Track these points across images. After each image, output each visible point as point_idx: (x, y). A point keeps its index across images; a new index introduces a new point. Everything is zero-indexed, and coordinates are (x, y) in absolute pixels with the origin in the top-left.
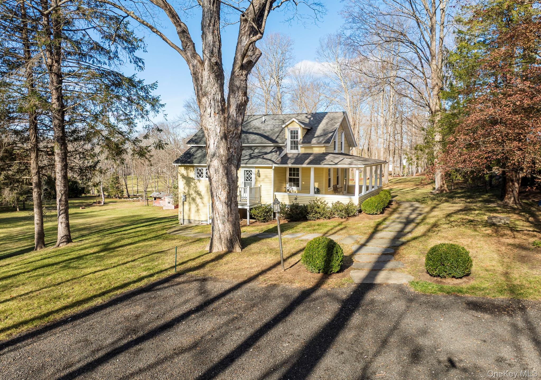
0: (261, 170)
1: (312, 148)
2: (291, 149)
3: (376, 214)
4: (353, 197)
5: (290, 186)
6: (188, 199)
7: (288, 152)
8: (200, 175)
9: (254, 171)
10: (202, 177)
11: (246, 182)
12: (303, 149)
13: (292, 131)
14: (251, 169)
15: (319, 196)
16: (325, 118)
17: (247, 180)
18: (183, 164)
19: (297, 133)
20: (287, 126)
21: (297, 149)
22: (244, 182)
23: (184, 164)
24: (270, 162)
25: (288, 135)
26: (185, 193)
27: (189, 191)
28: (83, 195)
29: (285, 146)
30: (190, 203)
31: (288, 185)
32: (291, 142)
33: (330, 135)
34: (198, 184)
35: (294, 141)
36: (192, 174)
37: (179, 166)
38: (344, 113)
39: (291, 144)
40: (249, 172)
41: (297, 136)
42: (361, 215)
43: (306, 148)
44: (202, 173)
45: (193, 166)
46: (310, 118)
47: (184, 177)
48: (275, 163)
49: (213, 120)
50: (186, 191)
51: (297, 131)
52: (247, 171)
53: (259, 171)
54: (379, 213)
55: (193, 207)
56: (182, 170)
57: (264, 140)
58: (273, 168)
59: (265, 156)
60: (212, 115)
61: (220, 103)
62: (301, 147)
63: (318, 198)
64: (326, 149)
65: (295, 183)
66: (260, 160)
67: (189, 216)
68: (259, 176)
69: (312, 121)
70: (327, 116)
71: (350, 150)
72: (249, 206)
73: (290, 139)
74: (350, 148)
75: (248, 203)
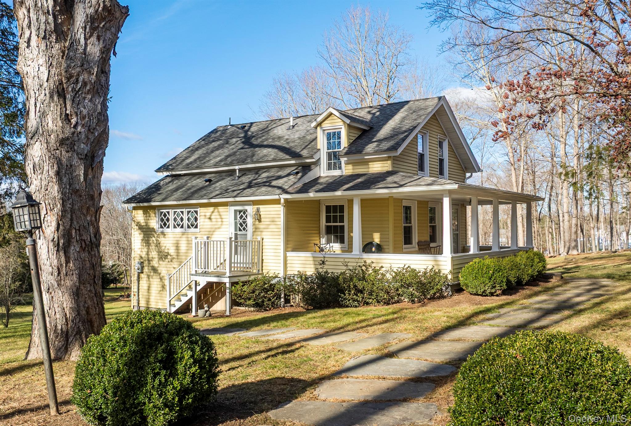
0: (263, 208)
1: (366, 163)
2: (329, 168)
3: (492, 294)
4: (439, 257)
5: (329, 242)
6: (146, 270)
7: (321, 175)
8: (165, 224)
9: (251, 209)
10: (168, 227)
11: (239, 233)
12: (350, 167)
13: (329, 134)
14: (246, 207)
15: (371, 258)
16: (402, 110)
17: (240, 230)
18: (138, 205)
19: (339, 138)
20: (320, 124)
21: (340, 168)
22: (234, 232)
23: (141, 205)
24: (278, 191)
25: (322, 143)
26: (141, 257)
27: (148, 254)
28: (112, 286)
29: (317, 163)
30: (148, 277)
31: (323, 241)
32: (329, 155)
33: (402, 136)
34: (162, 240)
35: (335, 153)
36: (154, 223)
37: (135, 208)
38: (440, 98)
39: (329, 158)
40: (244, 213)
41: (339, 143)
42: (456, 297)
43: (355, 164)
44: (168, 220)
45: (154, 208)
46: (374, 114)
47: (141, 228)
48: (287, 192)
49: (35, 52)
50: (144, 255)
51: (339, 133)
52: (240, 212)
53: (258, 210)
54: (499, 292)
55: (155, 283)
56: (139, 216)
57: (281, 155)
58: (282, 201)
59: (274, 183)
60: (33, 43)
61: (51, 18)
62: (347, 163)
63: (368, 262)
64: (393, 164)
65: (336, 237)
66: (264, 189)
67: (148, 302)
68: (260, 221)
69: (377, 117)
70: (406, 107)
71: (465, 177)
72: (229, 277)
73: (326, 150)
74: (465, 174)
75: (227, 270)
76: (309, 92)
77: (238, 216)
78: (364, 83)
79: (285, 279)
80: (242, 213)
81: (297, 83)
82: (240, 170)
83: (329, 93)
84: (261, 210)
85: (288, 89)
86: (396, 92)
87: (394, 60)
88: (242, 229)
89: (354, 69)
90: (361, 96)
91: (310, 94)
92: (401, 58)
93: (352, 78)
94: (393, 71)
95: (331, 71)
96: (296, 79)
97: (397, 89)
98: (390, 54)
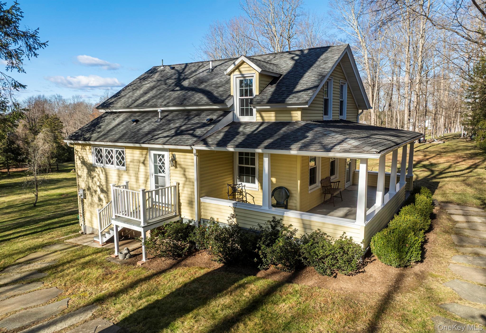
2: (242, 114)
6: (88, 196)
7: (234, 121)
8: (99, 159)
9: (167, 155)
10: (102, 162)
11: (159, 174)
13: (241, 82)
14: (164, 153)
20: (233, 72)
21: (252, 115)
22: (154, 174)
25: (235, 90)
27: (89, 184)
30: (91, 203)
31: (237, 180)
32: (242, 101)
35: (247, 100)
39: (242, 104)
40: (163, 157)
41: (251, 91)
44: (101, 156)
45: (90, 145)
51: (251, 81)
53: (174, 157)
56: (80, 151)
62: (257, 111)
64: (302, 113)
65: (248, 177)
67: (91, 223)
68: (176, 167)
71: (358, 113)
72: (143, 227)
73: (239, 97)
74: (358, 111)
75: (142, 220)
76: (234, 35)
77: (158, 159)
78: (274, 29)
79: (199, 223)
80: (161, 157)
81: (226, 28)
82: (163, 111)
83: (248, 35)
84: (177, 156)
85: (219, 33)
86: (294, 34)
87: (293, 13)
88: (161, 171)
89: (266, 19)
90: (271, 37)
91: (235, 36)
92: (298, 12)
93: (265, 25)
94: (293, 19)
95: (250, 20)
96: (225, 25)
97: (295, 32)
98: (291, 8)
